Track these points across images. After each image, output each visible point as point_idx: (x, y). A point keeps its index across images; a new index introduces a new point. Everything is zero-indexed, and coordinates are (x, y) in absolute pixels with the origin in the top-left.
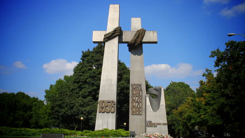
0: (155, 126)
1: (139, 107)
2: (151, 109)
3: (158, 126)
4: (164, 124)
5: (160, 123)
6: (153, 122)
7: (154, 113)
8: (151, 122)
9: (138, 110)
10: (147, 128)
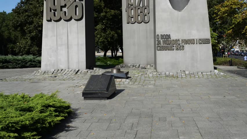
0: (180, 48)
1: (141, 5)
2: (169, 4)
3: (187, 47)
4: (204, 41)
5: (192, 38)
6: (173, 37)
7: (176, 12)
8: (169, 36)
9: (141, 12)
10: (158, 52)
